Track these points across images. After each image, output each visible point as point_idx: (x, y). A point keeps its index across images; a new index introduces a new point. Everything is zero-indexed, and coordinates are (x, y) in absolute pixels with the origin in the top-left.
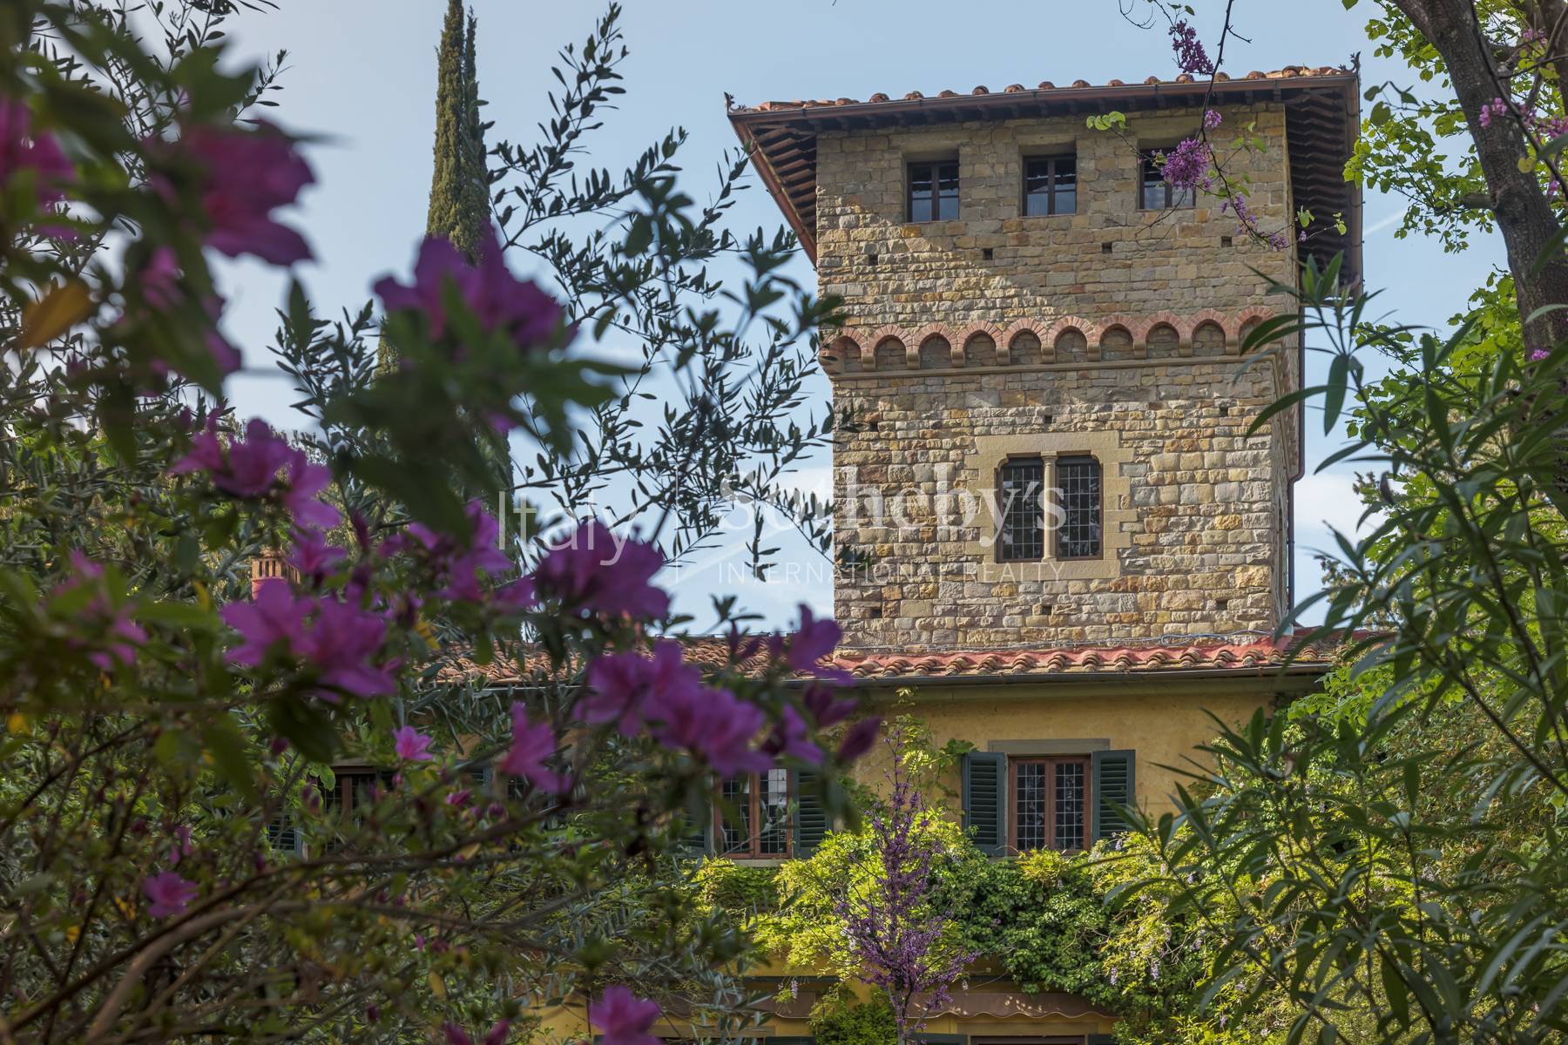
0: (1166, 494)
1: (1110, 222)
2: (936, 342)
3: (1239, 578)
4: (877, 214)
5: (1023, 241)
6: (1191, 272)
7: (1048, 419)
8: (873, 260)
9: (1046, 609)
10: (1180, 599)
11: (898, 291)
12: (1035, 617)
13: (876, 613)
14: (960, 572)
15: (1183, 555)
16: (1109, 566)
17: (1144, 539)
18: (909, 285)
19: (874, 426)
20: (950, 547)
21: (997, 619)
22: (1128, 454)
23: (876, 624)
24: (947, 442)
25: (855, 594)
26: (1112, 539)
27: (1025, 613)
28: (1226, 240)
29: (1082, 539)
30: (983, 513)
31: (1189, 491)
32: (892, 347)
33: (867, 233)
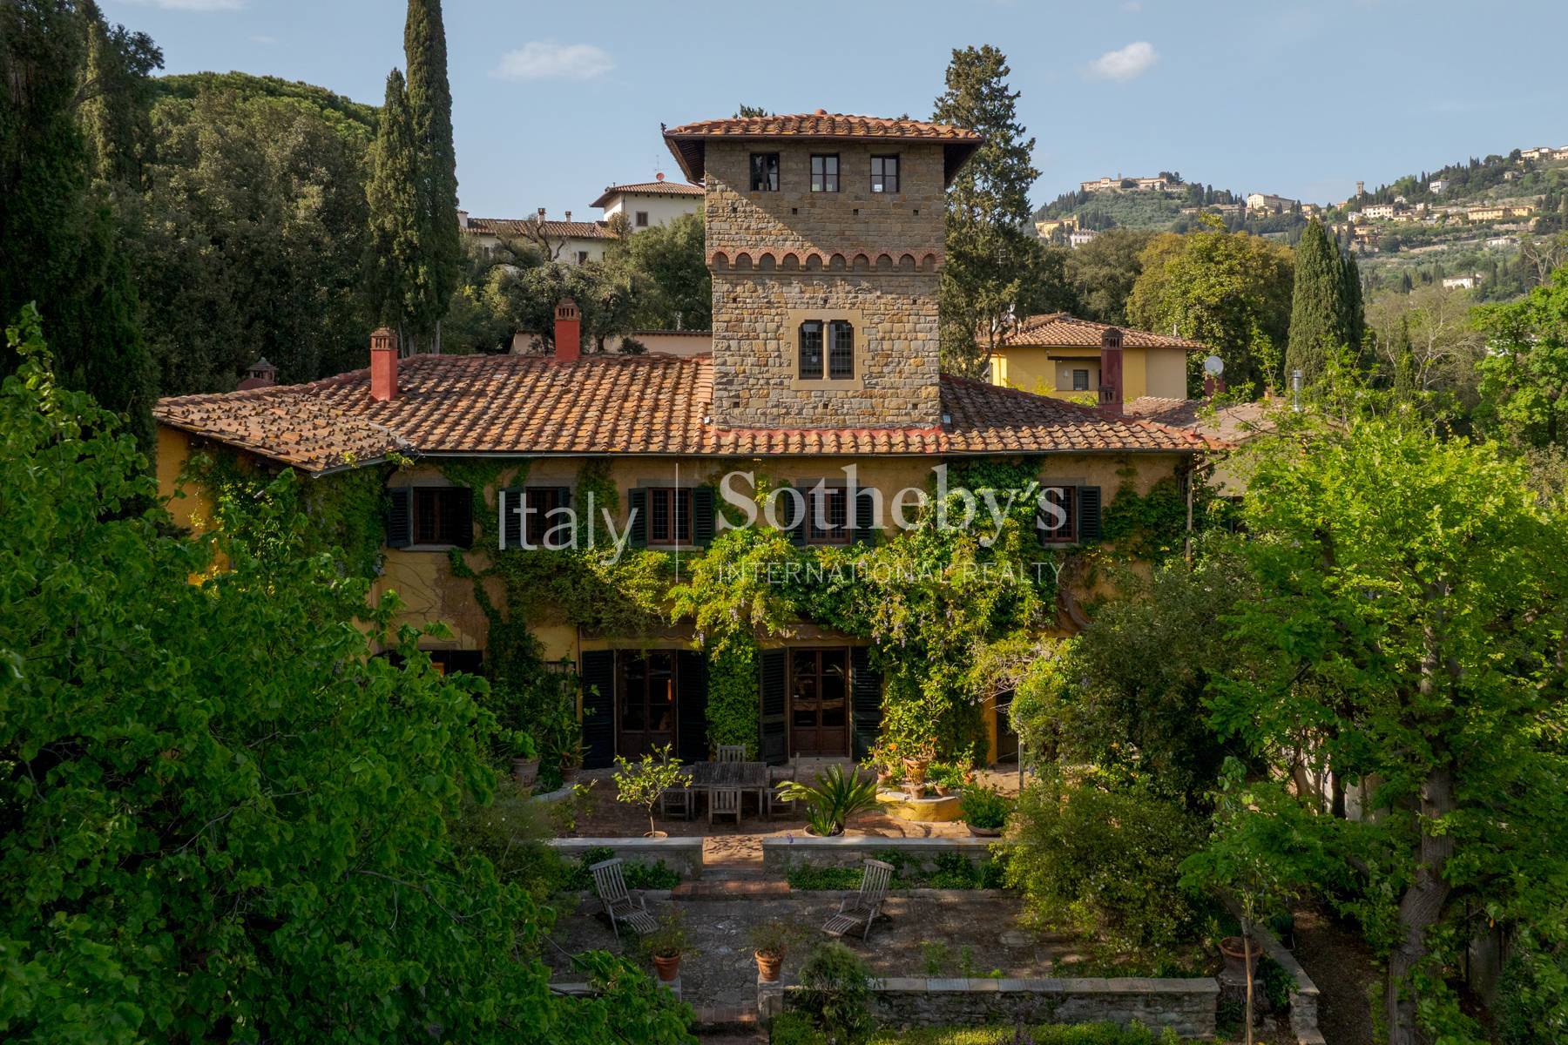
0: (886, 345)
1: (857, 198)
2: (768, 257)
3: (924, 393)
4: (735, 188)
5: (813, 205)
6: (898, 228)
7: (826, 301)
8: (735, 210)
9: (826, 406)
10: (894, 403)
11: (748, 228)
12: (820, 410)
13: (736, 405)
14: (781, 383)
15: (895, 379)
16: (857, 383)
17: (876, 369)
18: (754, 225)
19: (735, 300)
20: (776, 370)
21: (800, 413)
22: (866, 322)
23: (737, 411)
24: (773, 311)
25: (725, 394)
26: (859, 368)
27: (815, 408)
28: (916, 212)
29: (843, 368)
30: (793, 352)
31: (898, 345)
32: (744, 258)
33: (731, 195)
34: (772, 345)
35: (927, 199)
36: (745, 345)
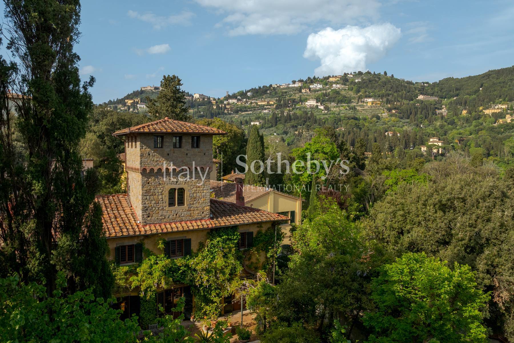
0: (195, 195)
1: (187, 150)
2: (160, 169)
3: (205, 209)
4: (149, 147)
5: (174, 153)
6: (199, 159)
7: (177, 182)
8: (149, 155)
9: (176, 215)
10: (197, 212)
11: (153, 160)
12: (175, 216)
13: (149, 217)
14: (163, 209)
15: (197, 205)
16: (186, 207)
17: (191, 202)
18: (155, 159)
19: (148, 183)
20: (161, 204)
21: (169, 218)
22: (189, 188)
23: (149, 218)
24: (161, 186)
25: (145, 213)
26: (186, 202)
27: (173, 215)
28: (205, 154)
29: (181, 202)
30: (166, 199)
31: (198, 194)
32: (152, 170)
33: (148, 150)
34: (160, 197)
35: (208, 150)
36: (152, 197)
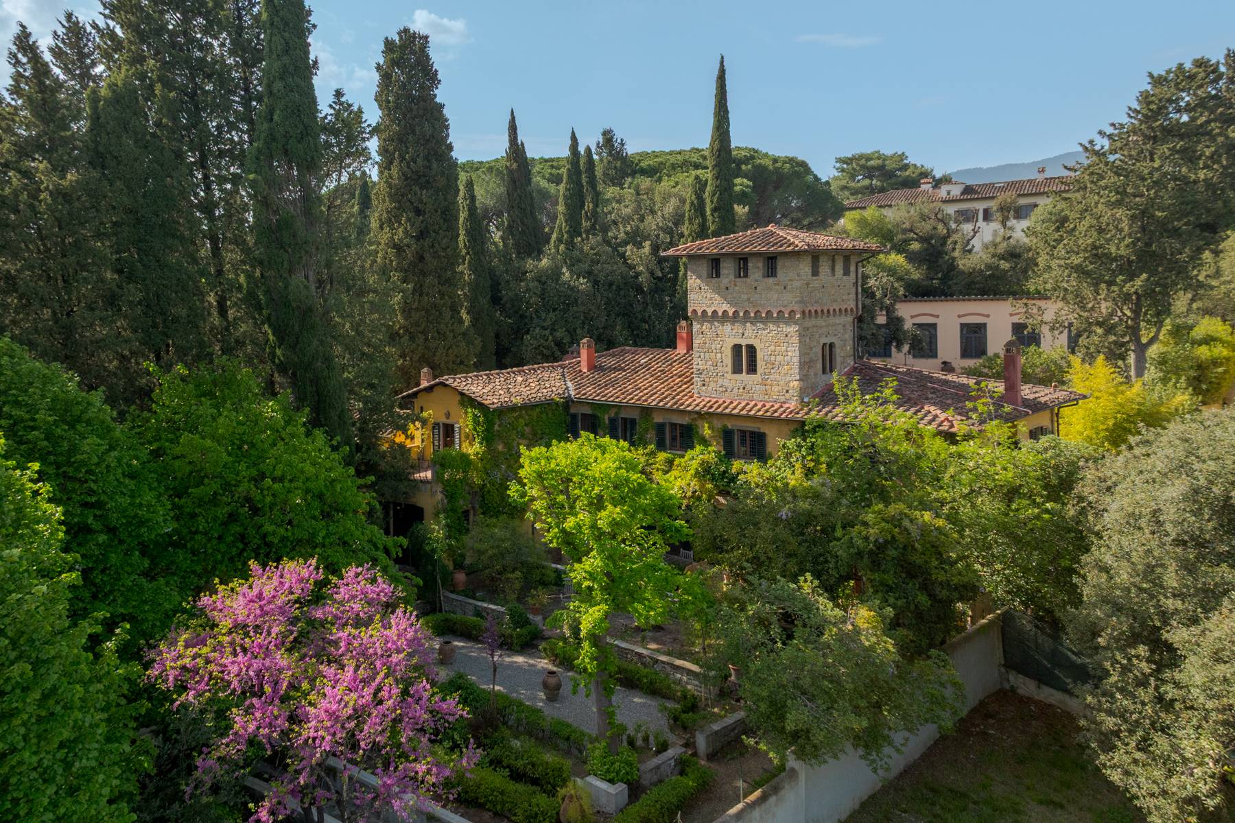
0: (773, 358)
1: (756, 281)
2: (715, 312)
3: (792, 385)
4: (700, 277)
5: (735, 285)
6: (776, 296)
7: (743, 335)
8: (700, 288)
9: (744, 388)
10: (776, 389)
11: (706, 297)
12: (741, 390)
13: (704, 385)
14: (723, 376)
15: (777, 376)
16: (756, 378)
17: (767, 371)
18: (708, 296)
19: (703, 333)
20: (721, 369)
21: (733, 390)
22: (762, 346)
23: (704, 388)
24: (719, 339)
25: (698, 379)
26: (759, 370)
27: (738, 389)
28: (785, 288)
29: (752, 369)
30: (728, 361)
31: (779, 358)
32: (704, 312)
33: (698, 281)
34: (719, 356)
35: (791, 280)
36: (707, 355)
